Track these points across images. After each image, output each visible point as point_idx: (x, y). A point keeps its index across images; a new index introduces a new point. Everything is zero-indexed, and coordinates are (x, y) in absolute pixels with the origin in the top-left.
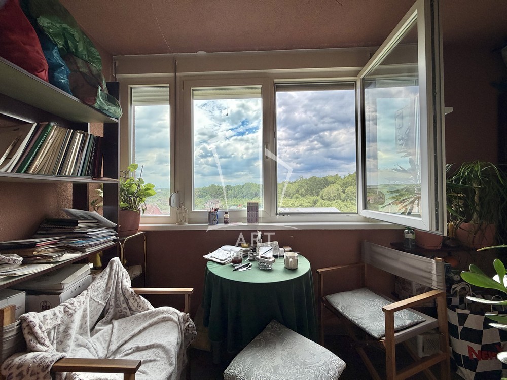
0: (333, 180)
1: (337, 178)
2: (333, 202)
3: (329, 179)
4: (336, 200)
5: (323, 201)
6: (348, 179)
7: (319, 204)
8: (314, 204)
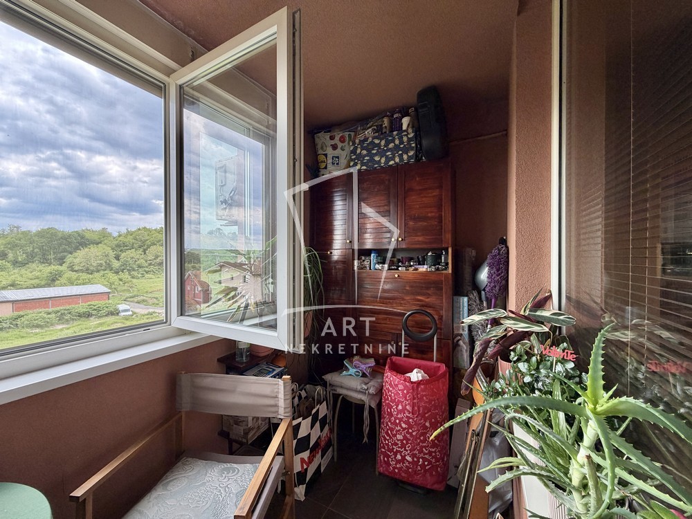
0: (96, 238)
1: (104, 235)
2: (96, 275)
3: (88, 235)
4: (102, 272)
5: (74, 275)
6: (125, 237)
7: (63, 280)
8: (52, 280)
